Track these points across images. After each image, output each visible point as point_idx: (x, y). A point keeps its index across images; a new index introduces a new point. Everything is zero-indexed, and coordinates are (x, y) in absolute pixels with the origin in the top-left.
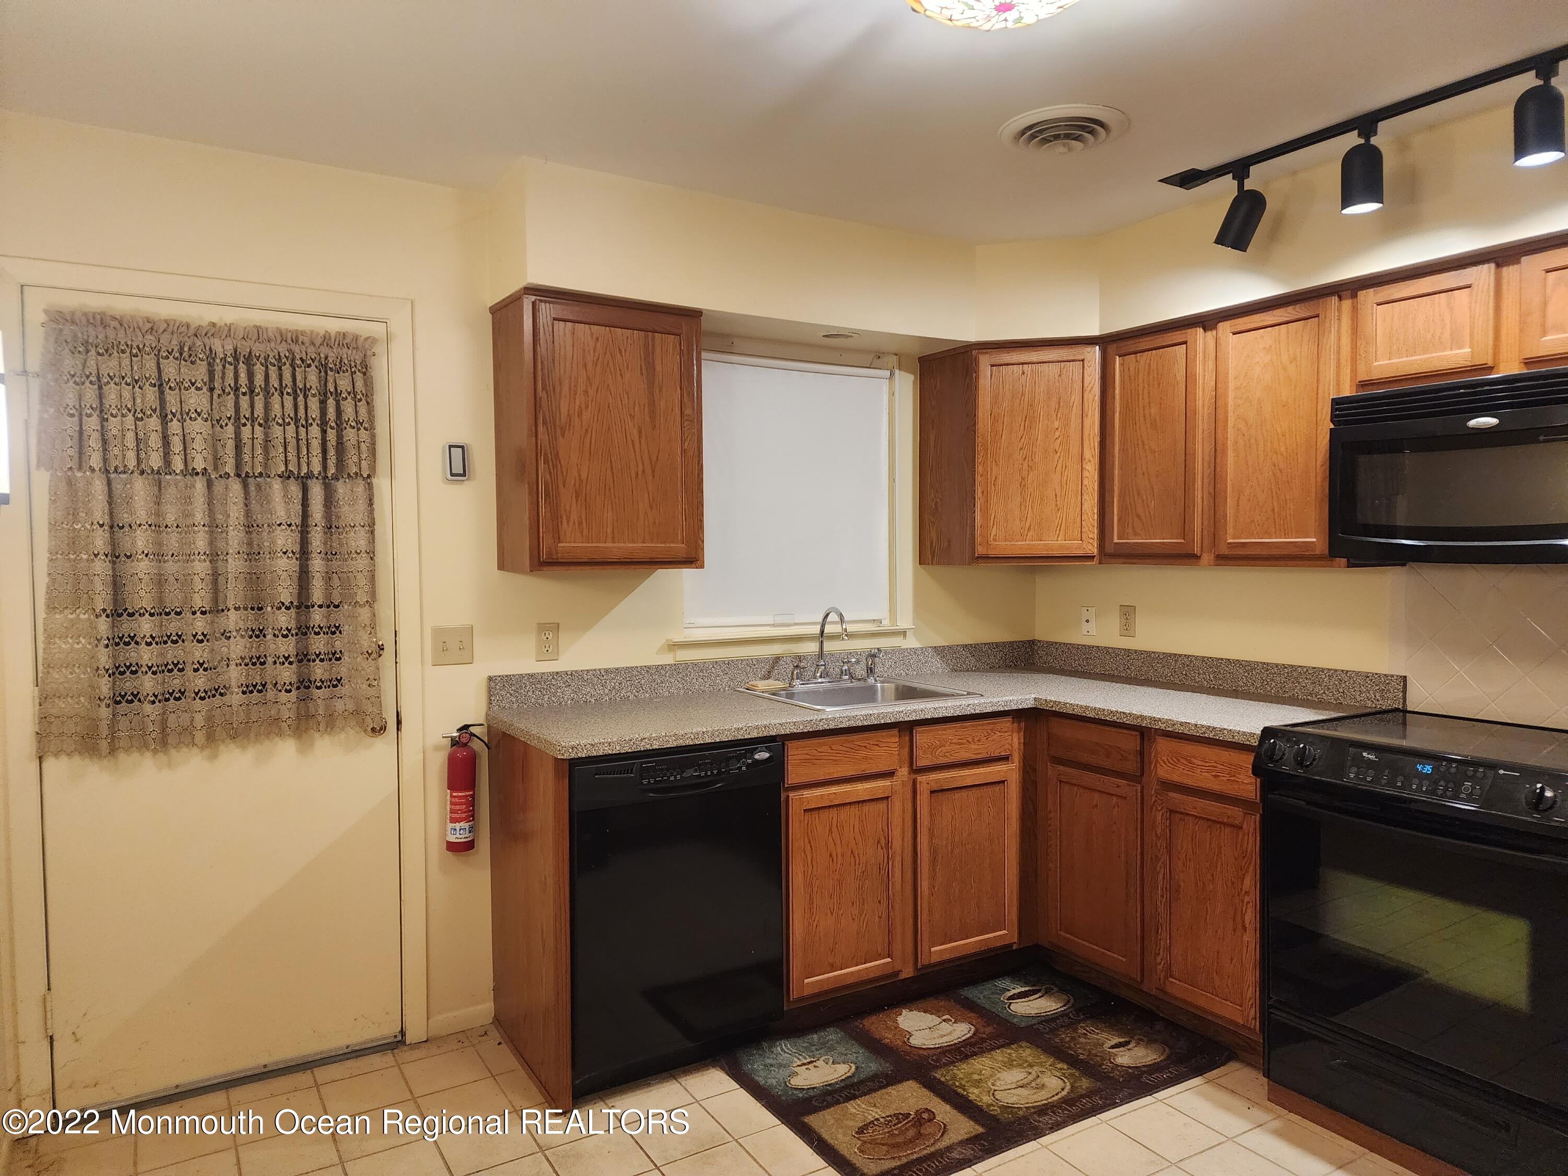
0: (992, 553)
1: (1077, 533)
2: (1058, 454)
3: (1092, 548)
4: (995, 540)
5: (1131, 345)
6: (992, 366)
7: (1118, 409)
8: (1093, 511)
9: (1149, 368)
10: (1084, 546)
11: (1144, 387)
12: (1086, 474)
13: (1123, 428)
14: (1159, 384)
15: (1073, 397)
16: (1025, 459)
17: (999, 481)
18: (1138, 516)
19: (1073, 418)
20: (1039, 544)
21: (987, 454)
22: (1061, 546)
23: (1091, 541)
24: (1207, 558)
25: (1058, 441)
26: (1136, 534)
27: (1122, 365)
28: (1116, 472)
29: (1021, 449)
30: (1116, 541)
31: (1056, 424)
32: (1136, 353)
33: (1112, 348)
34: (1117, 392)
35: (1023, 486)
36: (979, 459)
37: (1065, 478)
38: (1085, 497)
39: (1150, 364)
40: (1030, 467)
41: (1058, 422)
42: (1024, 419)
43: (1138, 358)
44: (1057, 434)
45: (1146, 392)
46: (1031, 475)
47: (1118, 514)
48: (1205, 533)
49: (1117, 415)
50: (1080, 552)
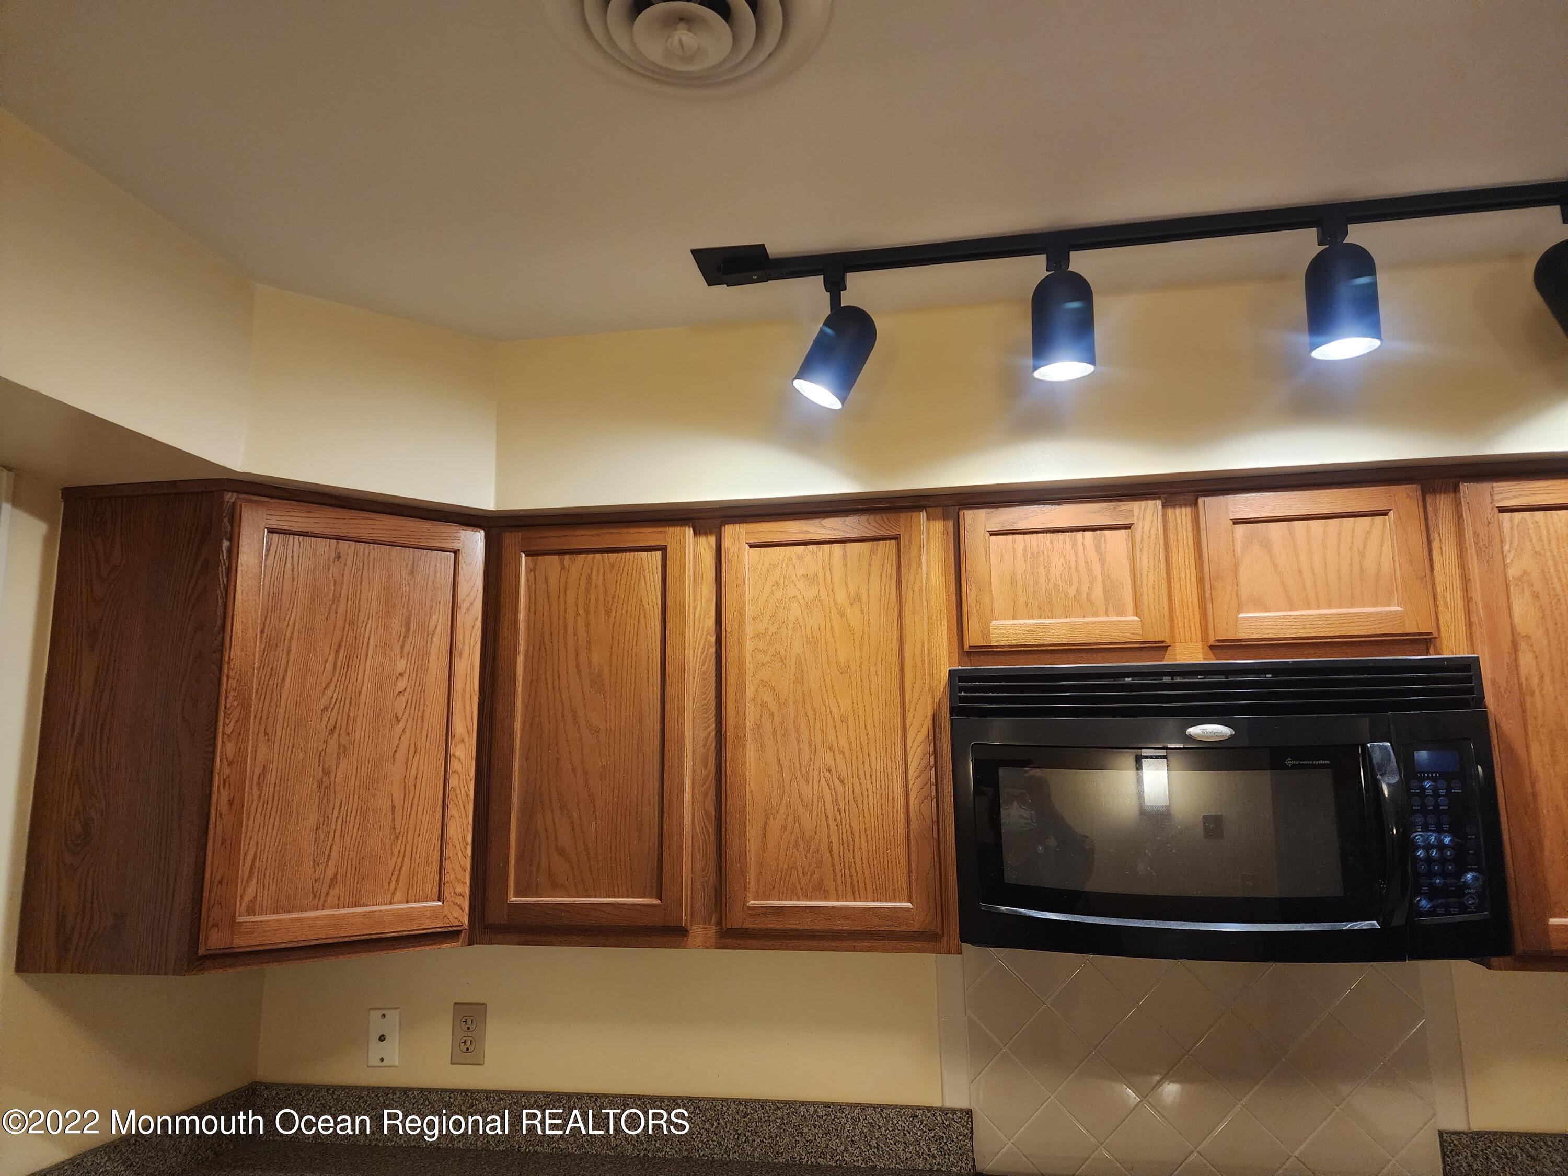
0: (242, 942)
1: (431, 886)
2: (402, 725)
3: (460, 915)
4: (251, 911)
5: (554, 539)
6: (271, 531)
7: (522, 648)
8: (464, 838)
9: (589, 584)
10: (446, 912)
11: (578, 614)
12: (454, 765)
13: (533, 682)
14: (608, 613)
15: (435, 617)
16: (332, 731)
17: (271, 778)
18: (561, 851)
19: (433, 657)
20: (354, 915)
21: (248, 715)
22: (400, 916)
23: (459, 900)
24: (698, 931)
25: (403, 699)
26: (555, 886)
27: (531, 570)
28: (516, 765)
29: (326, 708)
30: (512, 899)
31: (401, 665)
32: (561, 553)
33: (512, 540)
34: (522, 616)
35: (325, 788)
36: (226, 726)
37: (413, 772)
38: (452, 811)
39: (589, 577)
40: (343, 750)
41: (403, 662)
42: (334, 647)
43: (566, 564)
44: (401, 684)
45: (581, 622)
46: (343, 764)
47: (518, 846)
48: (698, 885)
49: (521, 659)
50: (436, 925)
